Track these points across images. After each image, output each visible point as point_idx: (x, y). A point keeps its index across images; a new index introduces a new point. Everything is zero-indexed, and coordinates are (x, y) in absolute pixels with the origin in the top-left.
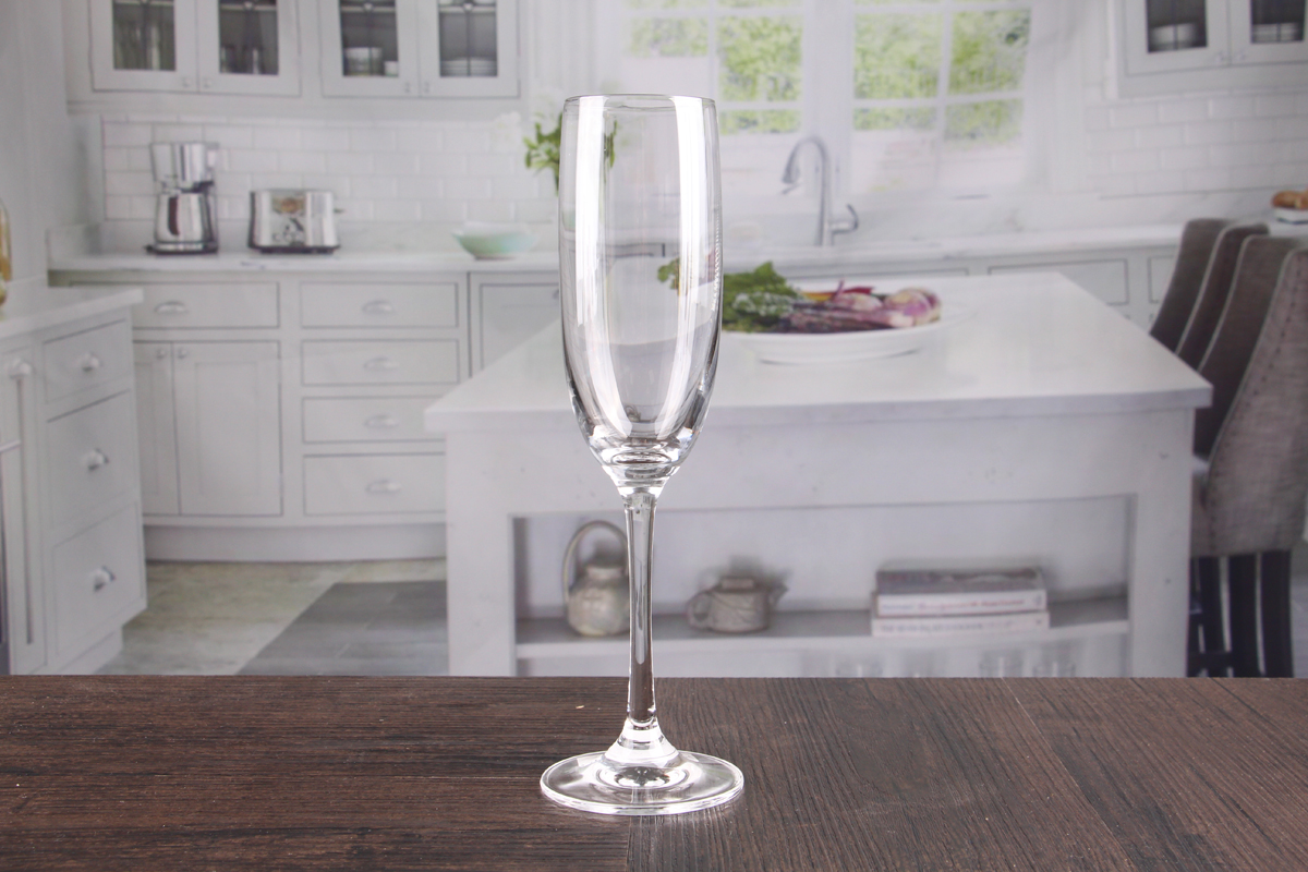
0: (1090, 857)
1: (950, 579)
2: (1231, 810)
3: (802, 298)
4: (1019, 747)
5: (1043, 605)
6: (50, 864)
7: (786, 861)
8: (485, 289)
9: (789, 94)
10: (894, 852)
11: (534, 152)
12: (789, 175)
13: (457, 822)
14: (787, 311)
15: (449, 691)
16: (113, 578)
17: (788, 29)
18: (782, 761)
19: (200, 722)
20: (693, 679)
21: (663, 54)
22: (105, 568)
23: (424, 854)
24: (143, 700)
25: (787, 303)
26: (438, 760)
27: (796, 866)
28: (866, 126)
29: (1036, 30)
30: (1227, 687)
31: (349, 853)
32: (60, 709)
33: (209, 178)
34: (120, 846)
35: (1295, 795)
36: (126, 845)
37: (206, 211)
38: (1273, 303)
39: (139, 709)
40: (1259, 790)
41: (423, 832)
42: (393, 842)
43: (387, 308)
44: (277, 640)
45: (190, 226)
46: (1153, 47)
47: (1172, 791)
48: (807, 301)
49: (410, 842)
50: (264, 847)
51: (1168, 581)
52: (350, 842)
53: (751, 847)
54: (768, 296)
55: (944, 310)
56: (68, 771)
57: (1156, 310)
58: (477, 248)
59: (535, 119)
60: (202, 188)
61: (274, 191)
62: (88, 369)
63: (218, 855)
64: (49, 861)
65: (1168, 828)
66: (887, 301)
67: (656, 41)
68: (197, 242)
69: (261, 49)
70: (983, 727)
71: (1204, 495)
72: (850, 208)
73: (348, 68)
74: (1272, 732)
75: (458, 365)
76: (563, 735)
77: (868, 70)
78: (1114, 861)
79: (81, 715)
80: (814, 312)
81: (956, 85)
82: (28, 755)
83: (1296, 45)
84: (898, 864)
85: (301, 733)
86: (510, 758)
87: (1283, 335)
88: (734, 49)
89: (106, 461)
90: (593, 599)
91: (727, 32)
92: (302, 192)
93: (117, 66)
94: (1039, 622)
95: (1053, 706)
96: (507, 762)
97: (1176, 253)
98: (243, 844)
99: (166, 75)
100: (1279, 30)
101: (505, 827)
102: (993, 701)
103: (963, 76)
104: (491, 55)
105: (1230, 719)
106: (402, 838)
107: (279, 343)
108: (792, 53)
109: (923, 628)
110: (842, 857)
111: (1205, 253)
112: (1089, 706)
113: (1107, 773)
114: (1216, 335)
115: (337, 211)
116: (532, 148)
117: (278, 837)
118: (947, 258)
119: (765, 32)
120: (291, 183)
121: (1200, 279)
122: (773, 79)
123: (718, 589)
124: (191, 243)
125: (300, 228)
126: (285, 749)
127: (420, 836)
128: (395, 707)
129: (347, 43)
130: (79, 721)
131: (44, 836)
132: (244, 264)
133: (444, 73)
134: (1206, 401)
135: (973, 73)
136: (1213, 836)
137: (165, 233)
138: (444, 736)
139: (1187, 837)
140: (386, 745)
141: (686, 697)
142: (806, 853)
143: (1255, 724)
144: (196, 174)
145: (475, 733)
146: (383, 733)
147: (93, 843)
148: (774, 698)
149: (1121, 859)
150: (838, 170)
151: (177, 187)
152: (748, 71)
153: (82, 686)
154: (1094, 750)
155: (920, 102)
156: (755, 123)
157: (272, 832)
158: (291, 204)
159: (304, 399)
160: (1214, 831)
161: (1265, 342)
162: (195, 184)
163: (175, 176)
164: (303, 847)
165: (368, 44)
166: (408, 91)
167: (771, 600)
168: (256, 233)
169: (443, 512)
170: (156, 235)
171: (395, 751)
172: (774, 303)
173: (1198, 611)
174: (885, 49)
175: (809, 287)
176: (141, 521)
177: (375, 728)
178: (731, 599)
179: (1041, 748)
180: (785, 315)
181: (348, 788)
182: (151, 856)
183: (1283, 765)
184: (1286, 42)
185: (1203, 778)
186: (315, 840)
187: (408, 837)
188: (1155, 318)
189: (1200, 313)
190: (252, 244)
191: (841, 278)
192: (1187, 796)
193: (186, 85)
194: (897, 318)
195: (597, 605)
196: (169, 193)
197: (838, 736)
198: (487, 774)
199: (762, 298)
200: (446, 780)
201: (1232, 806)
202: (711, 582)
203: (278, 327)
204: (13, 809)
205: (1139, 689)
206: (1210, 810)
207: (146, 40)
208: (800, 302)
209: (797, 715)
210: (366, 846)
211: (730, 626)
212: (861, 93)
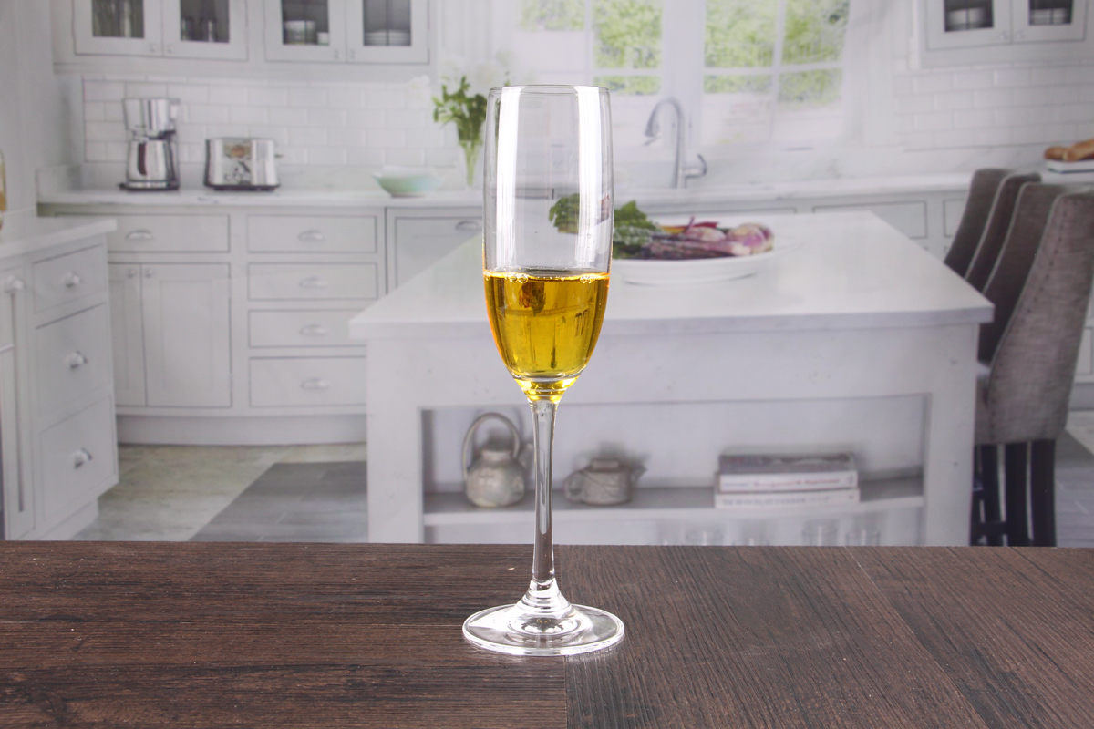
0: (929, 689)
1: (778, 462)
2: (1035, 652)
3: (660, 231)
4: (864, 602)
5: (855, 483)
6: (110, 693)
7: (691, 692)
8: (399, 222)
9: (651, 62)
10: (775, 685)
11: (440, 109)
12: (651, 130)
13: (427, 660)
14: (648, 241)
15: (404, 555)
16: (90, 457)
17: (651, 9)
18: (678, 613)
19: (209, 580)
20: (599, 546)
21: (547, 28)
22: (83, 450)
23: (405, 686)
24: (159, 561)
25: (647, 235)
26: (404, 611)
27: (699, 696)
28: (714, 89)
29: (854, 12)
30: (1024, 554)
31: (345, 685)
32: (94, 569)
33: (171, 128)
34: (163, 679)
35: (1084, 640)
36: (167, 678)
37: (169, 155)
38: (1044, 237)
39: (157, 569)
40: (1055, 637)
41: (402, 668)
42: (379, 676)
43: (318, 236)
44: (227, 510)
45: (157, 168)
46: (949, 27)
47: (988, 637)
48: (664, 233)
49: (392, 676)
50: (277, 680)
51: (956, 464)
52: (345, 676)
53: (662, 681)
54: (632, 229)
55: (776, 242)
56: (111, 619)
57: (949, 243)
58: (393, 188)
59: (441, 82)
60: (166, 136)
61: (225, 139)
62: (70, 286)
63: (242, 686)
64: (109, 690)
65: (987, 667)
66: (730, 234)
67: (542, 18)
68: (162, 181)
69: (215, 21)
70: (833, 585)
71: (986, 394)
72: (700, 157)
73: (287, 38)
74: (1063, 591)
75: (377, 284)
76: (500, 591)
77: (716, 44)
78: (948, 693)
79: (111, 574)
80: (669, 242)
81: (788, 56)
82: (76, 606)
83: (1065, 27)
84: (779, 694)
85: (292, 589)
86: (461, 610)
87: (1051, 264)
88: (606, 25)
89: (85, 361)
90: (486, 477)
91: (601, 11)
92: (248, 140)
93: (95, 34)
94: (851, 497)
95: (887, 568)
96: (459, 613)
97: (966, 196)
98: (260, 677)
99: (136, 42)
100: (1052, 14)
101: (465, 665)
102: (839, 565)
103: (793, 49)
104: (406, 28)
105: (1028, 580)
106: (386, 674)
107: (229, 264)
108: (654, 29)
109: (758, 502)
110: (734, 688)
111: (990, 197)
112: (915, 569)
113: (936, 623)
114: (997, 264)
115: (277, 156)
116: (439, 105)
117: (287, 672)
118: (779, 199)
119: (632, 11)
120: (239, 132)
121: (985, 217)
122: (638, 51)
123: (589, 469)
124: (157, 181)
125: (247, 170)
126: (280, 602)
127: (400, 672)
128: (363, 568)
129: (286, 17)
130: (111, 579)
131: (101, 670)
132: (200, 199)
133: (367, 42)
134: (988, 318)
135: (802, 47)
136: (1022, 673)
137: (135, 173)
138: (406, 592)
139: (1002, 673)
140: (360, 599)
141: (595, 561)
142: (705, 686)
143: (1049, 584)
144: (161, 124)
145: (430, 589)
146: (356, 589)
147: (141, 676)
148: (665, 562)
149: (953, 691)
150: (690, 126)
151: (145, 135)
152: (618, 43)
153: (108, 550)
154: (923, 605)
155: (758, 70)
156: (623, 86)
157: (282, 668)
158: (240, 150)
159: (250, 311)
160: (1023, 669)
161: (1036, 270)
162: (160, 132)
163: (144, 126)
164: (308, 680)
165: (304, 17)
166: (337, 57)
167: (633, 478)
168: (211, 174)
169: (364, 405)
170: (128, 175)
171: (369, 604)
172: (637, 235)
173: (980, 488)
174: (730, 27)
175: (666, 222)
176: (114, 411)
177: (349, 585)
178: (600, 478)
179: (881, 602)
180: (645, 245)
181: (336, 633)
182: (189, 687)
183: (1073, 617)
184: (1059, 24)
185: (1010, 627)
186: (317, 674)
187: (390, 673)
188: (948, 250)
189: (984, 246)
190: (207, 183)
191: (692, 215)
192: (1000, 642)
193: (153, 51)
194: (737, 248)
195: (490, 482)
196: (138, 140)
197: (719, 593)
198: (445, 622)
199: (627, 230)
200: (413, 628)
201: (1036, 650)
202: (584, 463)
203: (229, 251)
204: (72, 649)
205: (954, 556)
206: (1019, 652)
207: (119, 12)
208: (658, 234)
209: (685, 576)
210: (358, 679)
211: (599, 499)
212: (710, 63)
